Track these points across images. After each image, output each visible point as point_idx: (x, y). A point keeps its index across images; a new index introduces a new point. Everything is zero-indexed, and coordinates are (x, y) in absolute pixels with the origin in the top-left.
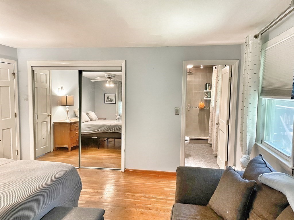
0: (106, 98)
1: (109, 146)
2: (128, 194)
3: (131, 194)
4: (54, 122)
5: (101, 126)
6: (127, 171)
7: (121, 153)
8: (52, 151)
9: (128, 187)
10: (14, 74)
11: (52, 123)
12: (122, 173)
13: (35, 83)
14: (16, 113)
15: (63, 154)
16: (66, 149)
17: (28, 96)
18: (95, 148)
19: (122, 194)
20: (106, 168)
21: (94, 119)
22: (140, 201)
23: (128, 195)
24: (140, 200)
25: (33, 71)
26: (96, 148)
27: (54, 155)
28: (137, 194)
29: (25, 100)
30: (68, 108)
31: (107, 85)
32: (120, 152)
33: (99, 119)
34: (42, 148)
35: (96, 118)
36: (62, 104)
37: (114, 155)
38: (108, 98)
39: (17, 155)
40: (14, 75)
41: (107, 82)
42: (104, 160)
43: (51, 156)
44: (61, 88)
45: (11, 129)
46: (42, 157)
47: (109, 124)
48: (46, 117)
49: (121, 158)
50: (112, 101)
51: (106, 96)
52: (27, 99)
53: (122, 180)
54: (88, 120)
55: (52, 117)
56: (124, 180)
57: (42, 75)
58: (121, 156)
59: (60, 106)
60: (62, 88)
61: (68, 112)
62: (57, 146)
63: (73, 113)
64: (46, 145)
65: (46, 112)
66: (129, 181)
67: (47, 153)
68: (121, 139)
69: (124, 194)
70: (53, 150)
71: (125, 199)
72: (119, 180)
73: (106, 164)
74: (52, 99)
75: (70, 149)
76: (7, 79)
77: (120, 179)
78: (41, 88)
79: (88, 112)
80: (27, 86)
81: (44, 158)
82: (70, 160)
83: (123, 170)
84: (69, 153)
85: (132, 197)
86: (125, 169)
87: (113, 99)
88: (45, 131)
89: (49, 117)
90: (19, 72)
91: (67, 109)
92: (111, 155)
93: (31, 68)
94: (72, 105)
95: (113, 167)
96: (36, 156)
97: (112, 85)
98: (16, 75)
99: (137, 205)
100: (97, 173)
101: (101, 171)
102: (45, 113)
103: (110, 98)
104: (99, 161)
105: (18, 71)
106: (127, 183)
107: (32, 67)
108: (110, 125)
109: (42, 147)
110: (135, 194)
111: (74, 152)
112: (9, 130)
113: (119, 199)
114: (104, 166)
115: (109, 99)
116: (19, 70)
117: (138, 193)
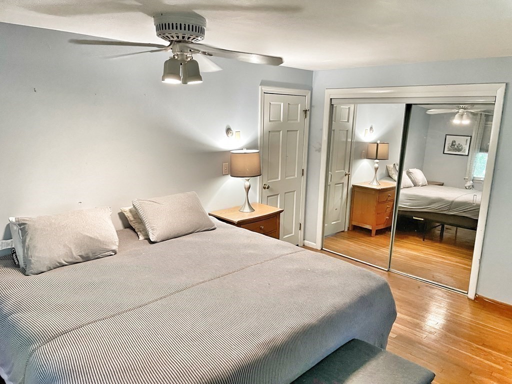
0: (449, 142)
1: (444, 237)
2: (478, 346)
3: (485, 349)
4: (353, 185)
5: (434, 200)
6: (479, 301)
7: (472, 259)
8: (346, 230)
9: (481, 333)
10: (306, 111)
11: (350, 186)
12: (468, 301)
13: (333, 122)
14: (303, 170)
15: (363, 239)
16: (368, 232)
17: (321, 145)
18: (417, 236)
19: (465, 343)
20: (437, 282)
21: (420, 184)
22: (502, 368)
23: (478, 348)
24: (501, 366)
25: (332, 106)
26: (420, 237)
27: (348, 239)
28: (498, 354)
29: (316, 151)
30: (377, 163)
31: (456, 121)
32: (470, 257)
33: (430, 183)
34: (333, 223)
35: (425, 182)
36: (368, 157)
37: (453, 258)
38: (452, 145)
39: (300, 229)
40: (306, 113)
41: (457, 115)
42: (434, 264)
43: (344, 238)
44: (369, 129)
45: (295, 192)
46: (332, 237)
47: (451, 200)
48: (343, 177)
49: (470, 270)
50: (459, 150)
51: (450, 139)
52: (319, 150)
53: (467, 315)
54: (409, 185)
55: (351, 177)
56: (473, 316)
57: (343, 109)
58: (471, 266)
59: (365, 158)
60: (371, 128)
61: (376, 169)
62: (354, 223)
63: (384, 171)
64: (338, 220)
65: (343, 168)
66: (482, 321)
67: (338, 233)
68: (476, 230)
69: (471, 345)
70: (348, 230)
71: (470, 355)
72: (461, 314)
73: (438, 274)
74: (354, 147)
75: (374, 232)
76: (297, 120)
77: (464, 313)
78: (340, 130)
79: (411, 170)
80: (322, 130)
81: (334, 240)
82: (373, 253)
83: (471, 295)
84: (372, 239)
85: (487, 356)
86: (475, 295)
87: (464, 146)
88: (340, 198)
89: (347, 176)
90: (312, 108)
91: (377, 165)
92: (449, 258)
93: (329, 100)
94: (385, 158)
95: (451, 284)
96: (325, 235)
97: (466, 122)
98: (308, 112)
99: (495, 375)
100: (419, 287)
101: (426, 286)
102: (341, 170)
103: (457, 143)
104: (425, 265)
105: (311, 106)
106: (478, 324)
107: (331, 99)
108: (452, 202)
109: (333, 221)
110: (493, 352)
111: (380, 239)
112: (292, 193)
113: (460, 351)
114: (433, 277)
115: (454, 146)
116: (313, 104)
117: (499, 351)
